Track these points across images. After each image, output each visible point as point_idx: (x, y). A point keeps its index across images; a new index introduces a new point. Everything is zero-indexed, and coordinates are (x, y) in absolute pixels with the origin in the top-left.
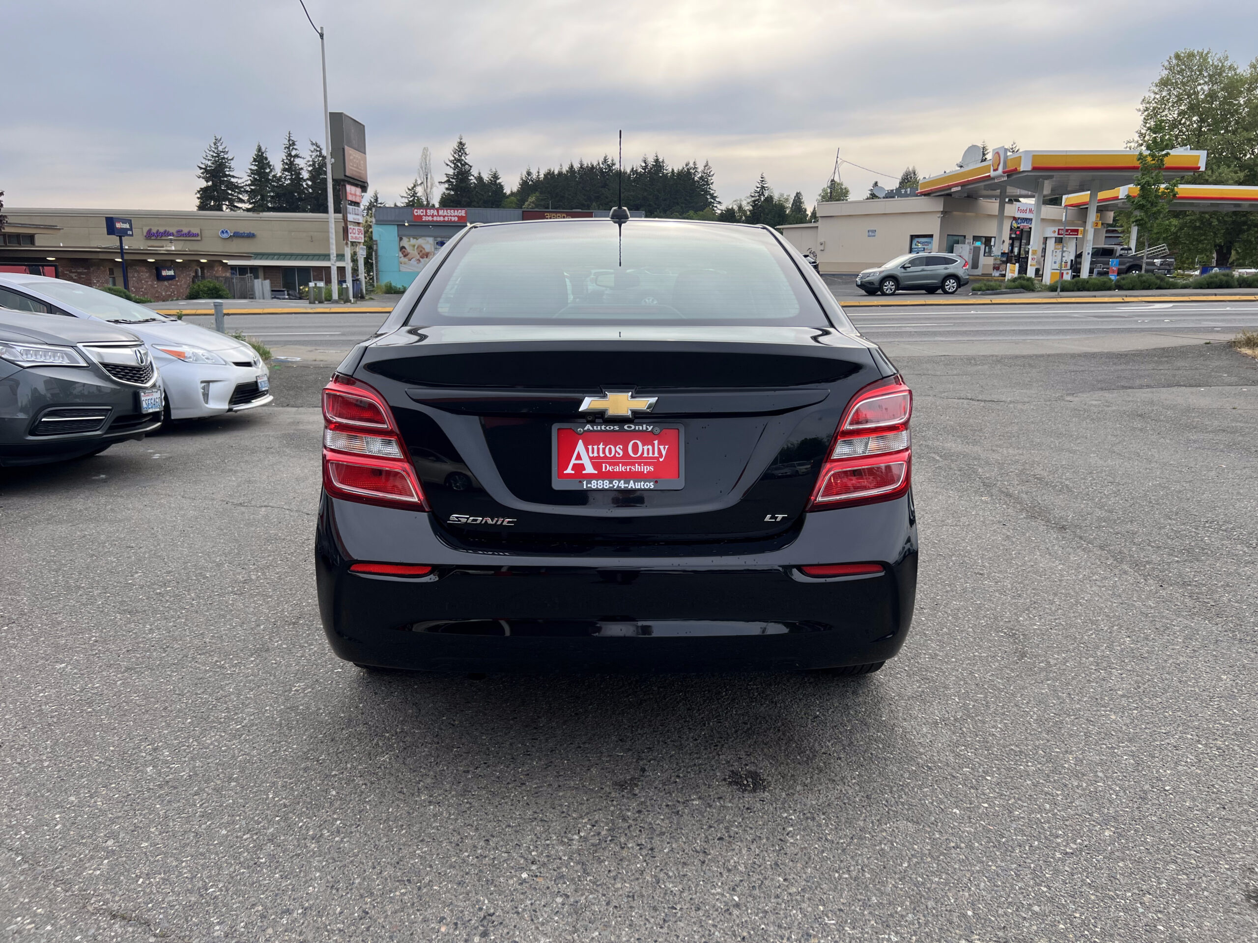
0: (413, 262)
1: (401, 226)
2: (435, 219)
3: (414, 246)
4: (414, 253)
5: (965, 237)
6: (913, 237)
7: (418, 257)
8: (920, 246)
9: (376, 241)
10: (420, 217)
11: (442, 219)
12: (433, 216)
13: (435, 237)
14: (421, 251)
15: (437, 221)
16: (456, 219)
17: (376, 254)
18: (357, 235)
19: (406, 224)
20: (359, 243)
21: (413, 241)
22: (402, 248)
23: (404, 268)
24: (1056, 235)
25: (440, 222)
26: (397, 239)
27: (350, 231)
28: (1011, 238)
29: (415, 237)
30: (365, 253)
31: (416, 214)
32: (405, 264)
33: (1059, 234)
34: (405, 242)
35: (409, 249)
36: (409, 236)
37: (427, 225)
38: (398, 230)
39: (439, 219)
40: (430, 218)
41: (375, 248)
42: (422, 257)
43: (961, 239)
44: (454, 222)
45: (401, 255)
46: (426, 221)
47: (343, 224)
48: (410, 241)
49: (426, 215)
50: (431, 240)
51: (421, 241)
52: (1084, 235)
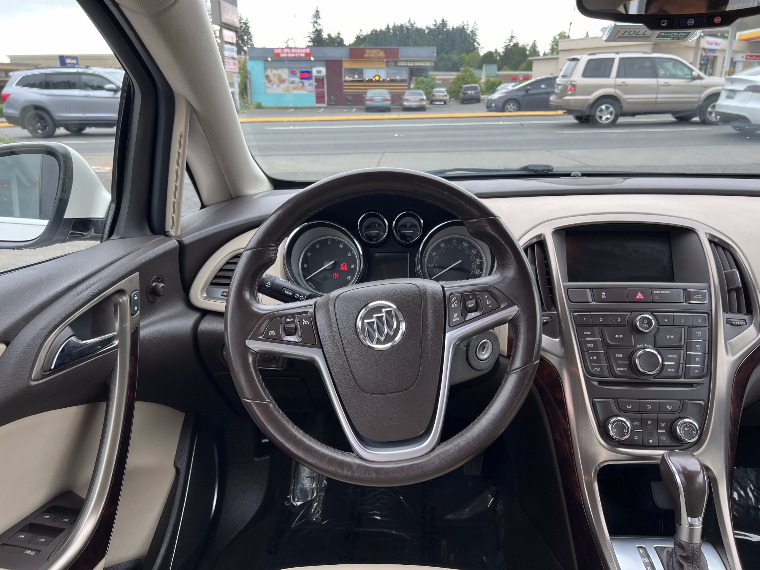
0: (275, 86)
1: (266, 61)
2: (290, 55)
3: (275, 75)
4: (275, 80)
7: (278, 82)
9: (249, 72)
10: (279, 54)
11: (293, 55)
12: (287, 53)
13: (289, 68)
14: (280, 79)
15: (290, 57)
16: (303, 55)
17: (250, 81)
19: (270, 59)
20: (235, 72)
21: (275, 72)
22: (267, 77)
23: (269, 91)
24: (744, 59)
25: (292, 57)
26: (263, 70)
27: (226, 64)
29: (276, 68)
30: (240, 80)
31: (276, 52)
32: (269, 87)
33: (746, 59)
34: (269, 72)
35: (272, 77)
36: (271, 68)
37: (283, 60)
38: (265, 64)
40: (285, 55)
41: (249, 76)
42: (281, 83)
44: (302, 57)
45: (266, 81)
46: (283, 57)
48: (272, 71)
49: (283, 53)
50: (286, 70)
51: (279, 72)
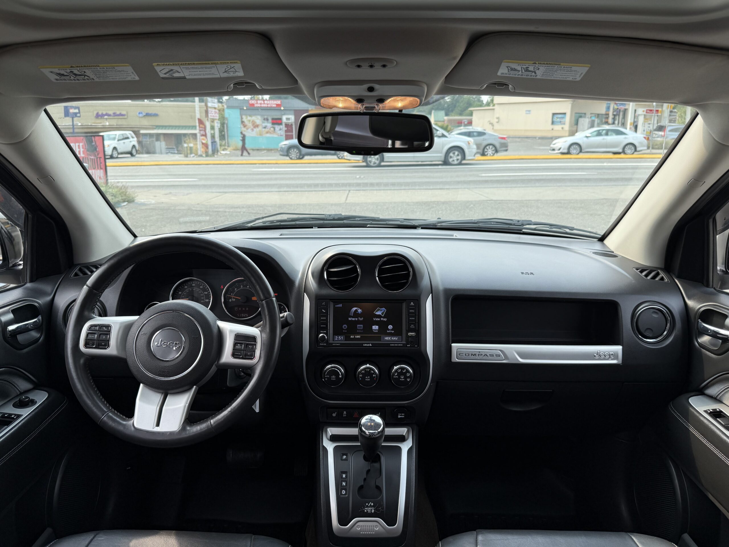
0: (249, 130)
1: (241, 109)
2: (262, 105)
3: (249, 121)
4: (250, 125)
5: (585, 114)
6: (554, 114)
7: (252, 127)
8: (558, 120)
9: (226, 118)
10: (253, 105)
11: (266, 105)
13: (262, 115)
14: (254, 124)
15: (263, 107)
16: (275, 106)
17: (227, 126)
18: (214, 115)
19: (245, 109)
20: (216, 119)
21: (249, 118)
25: (265, 107)
26: (239, 117)
27: (209, 112)
28: (614, 115)
29: (250, 116)
30: (219, 125)
31: (251, 103)
33: (646, 113)
34: (244, 118)
35: (246, 122)
36: (246, 115)
37: (257, 109)
38: (240, 111)
39: (264, 105)
40: (259, 105)
41: (226, 122)
42: (255, 127)
43: (583, 115)
44: (274, 108)
45: (242, 126)
46: (256, 107)
47: (205, 108)
48: (247, 118)
49: (257, 104)
50: (259, 117)
51: (254, 118)
52: (662, 114)
